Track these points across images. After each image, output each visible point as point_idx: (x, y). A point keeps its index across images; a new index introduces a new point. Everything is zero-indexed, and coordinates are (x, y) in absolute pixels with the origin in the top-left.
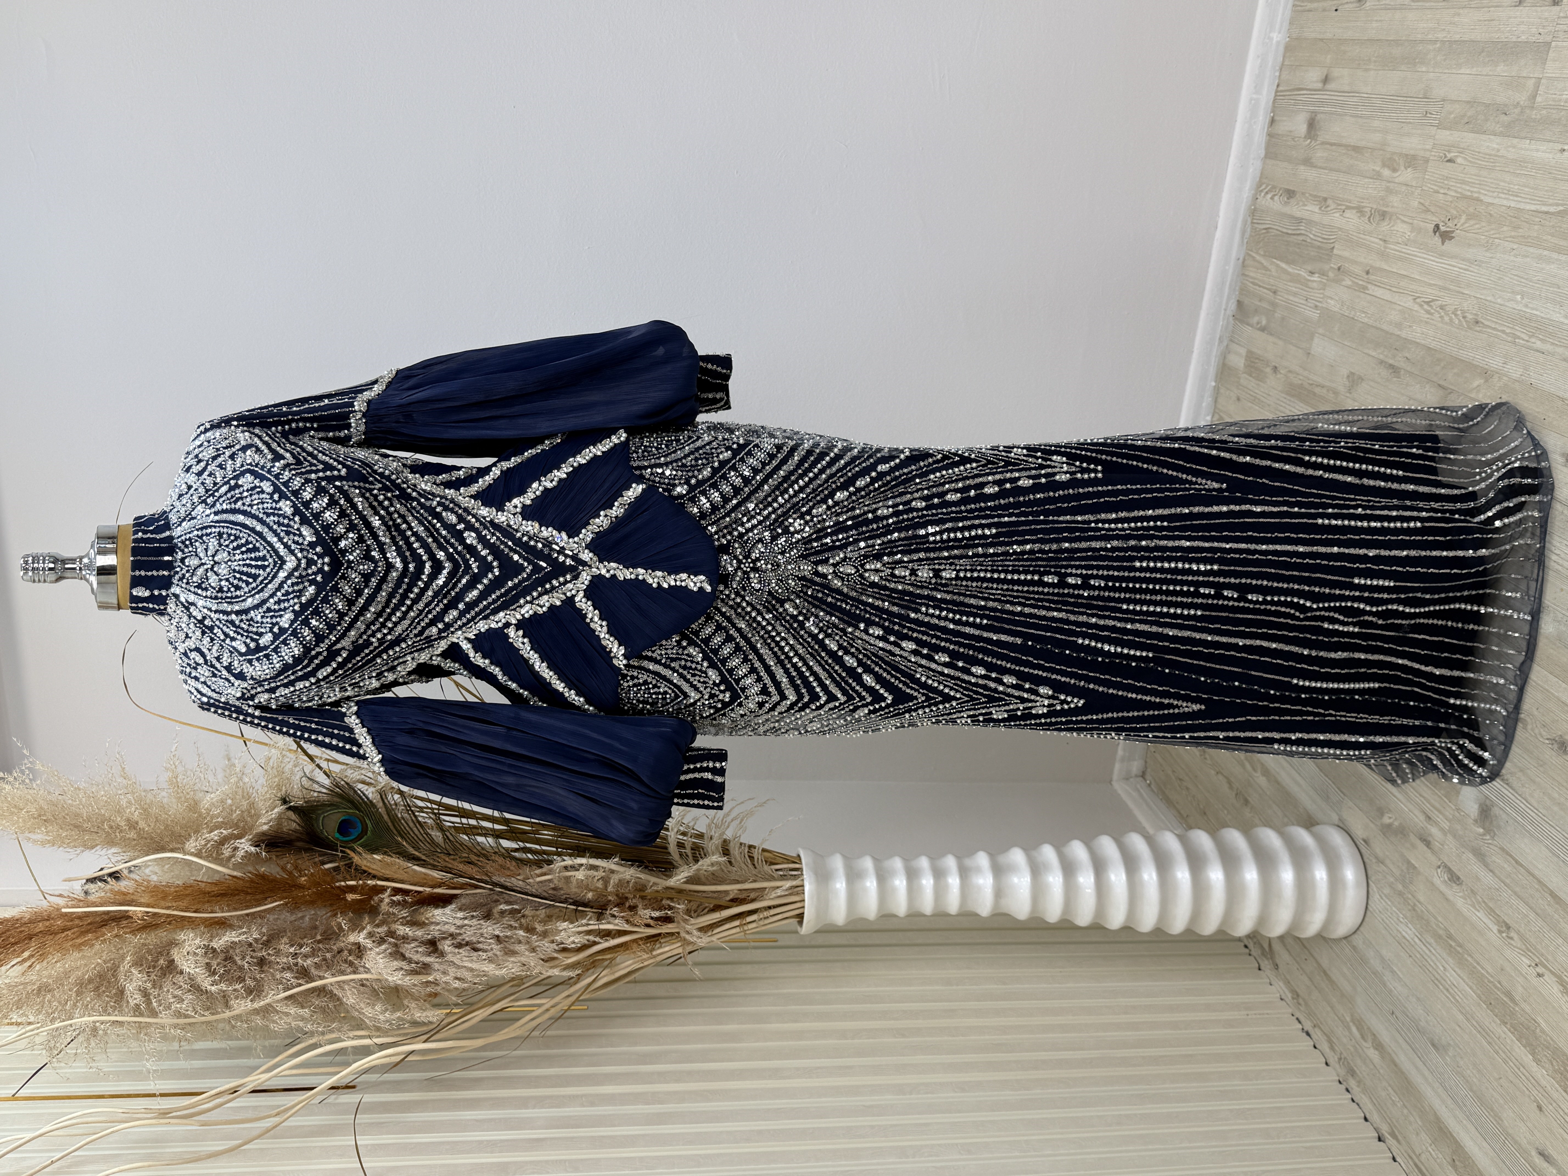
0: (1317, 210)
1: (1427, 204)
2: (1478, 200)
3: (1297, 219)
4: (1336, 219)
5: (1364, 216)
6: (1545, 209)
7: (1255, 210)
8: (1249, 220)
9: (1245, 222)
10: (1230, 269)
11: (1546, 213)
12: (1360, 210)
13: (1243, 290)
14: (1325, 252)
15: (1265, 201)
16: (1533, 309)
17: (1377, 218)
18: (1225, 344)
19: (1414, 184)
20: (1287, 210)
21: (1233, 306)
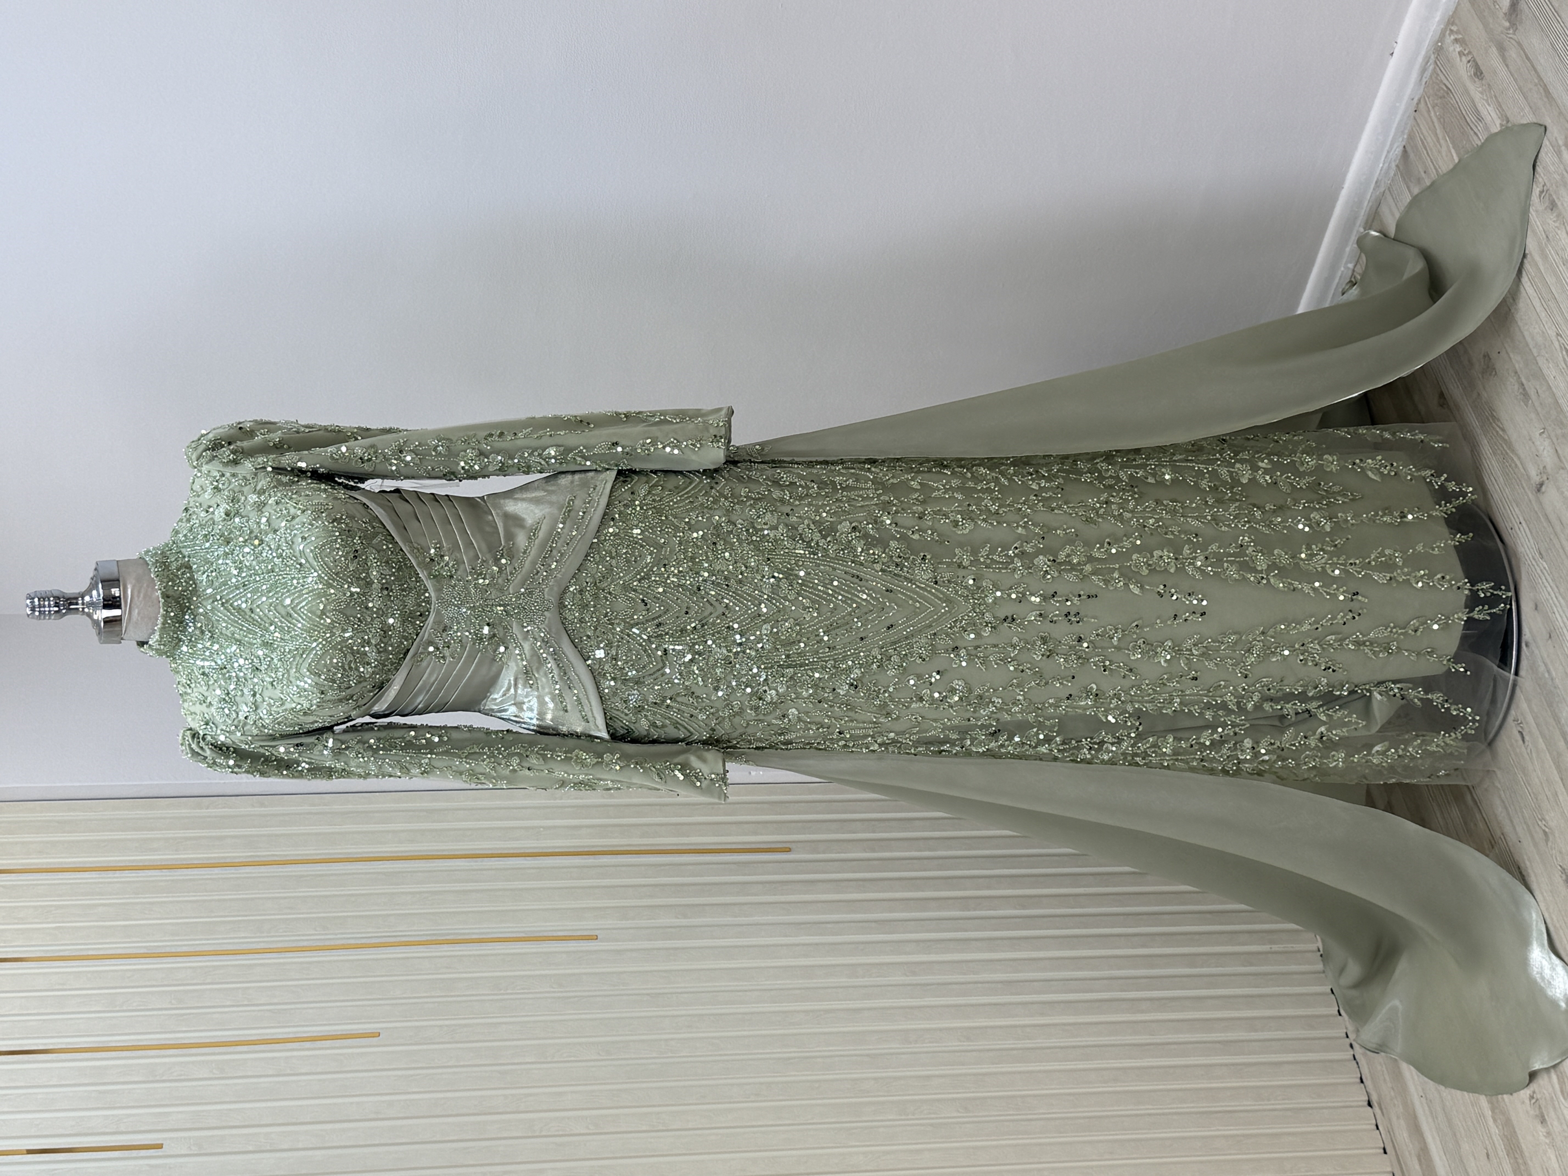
7: (1442, 48)
8: (1433, 59)
10: (1402, 107)
13: (1411, 139)
15: (1453, 50)
18: (1382, 189)
21: (1398, 150)
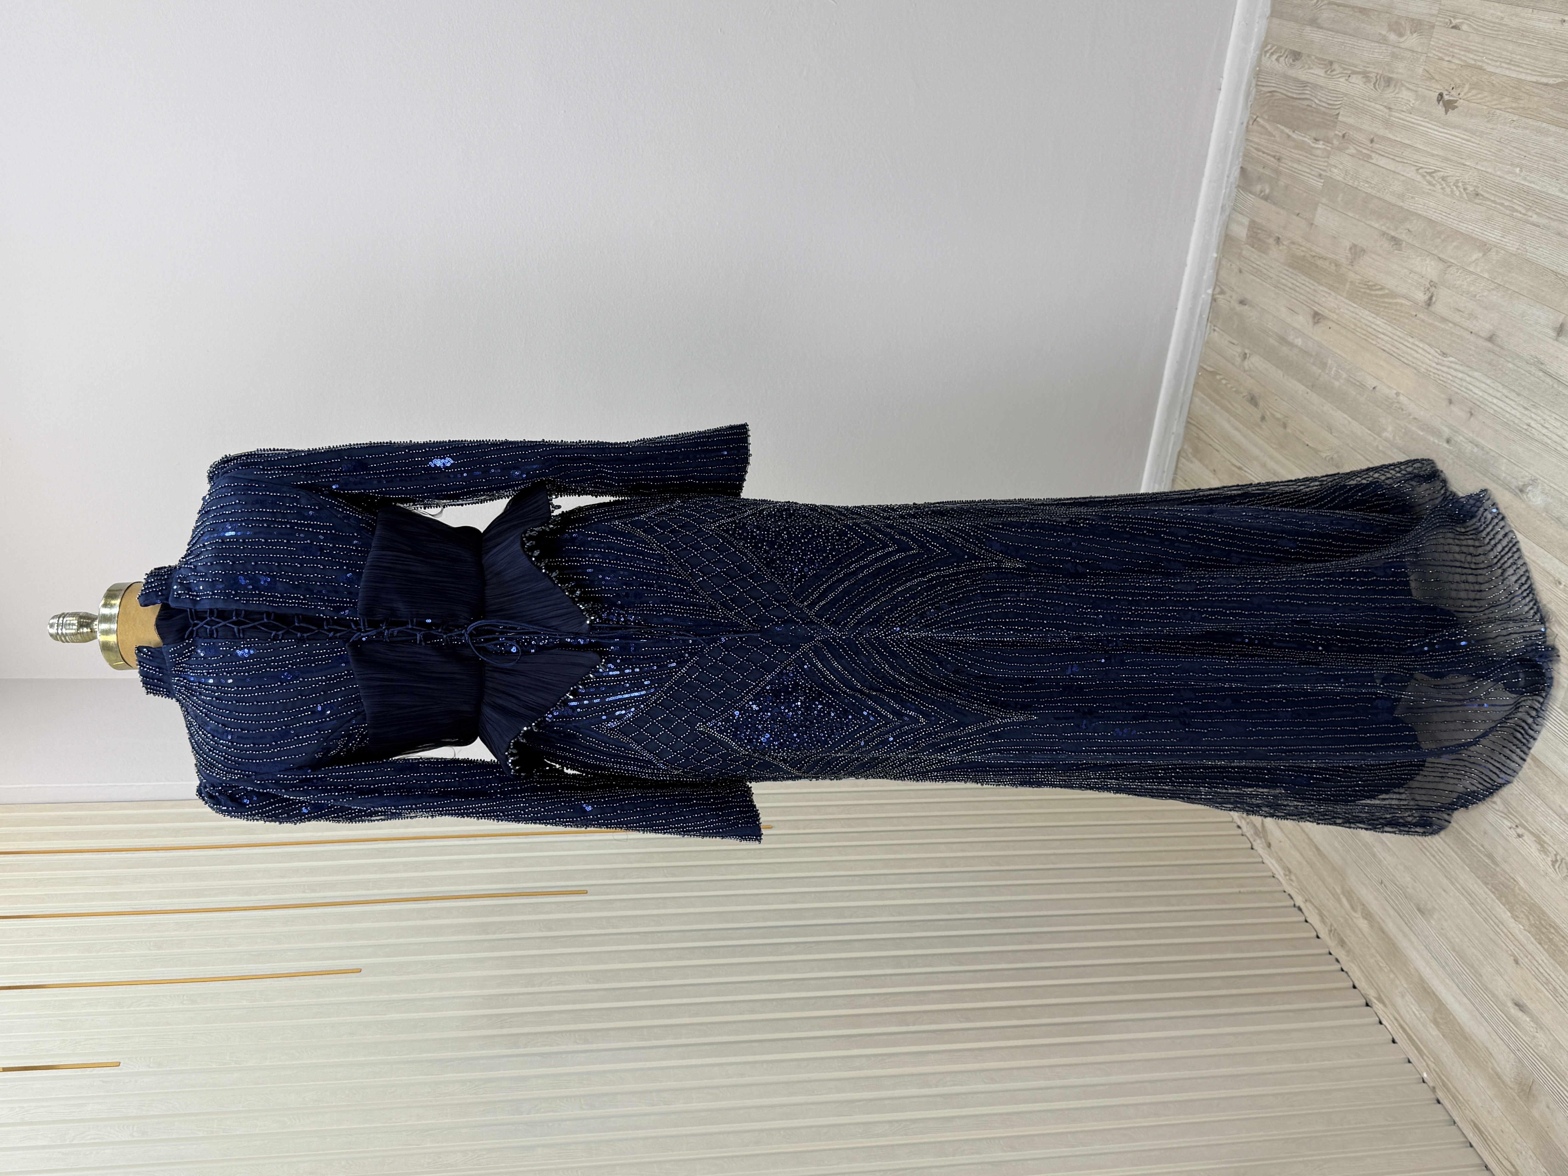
0: (1323, 75)
1: (1432, 71)
2: (1481, 68)
3: (1303, 82)
4: (1342, 84)
5: (1369, 81)
6: (1544, 80)
7: (1260, 71)
8: (1254, 82)
9: (1249, 85)
10: (1234, 134)
11: (1546, 84)
12: (1365, 75)
13: (1247, 156)
14: (1330, 119)
15: (1269, 62)
16: (1530, 182)
17: (1383, 84)
18: (1227, 213)
19: (1419, 50)
20: (1292, 72)
21: (1236, 173)
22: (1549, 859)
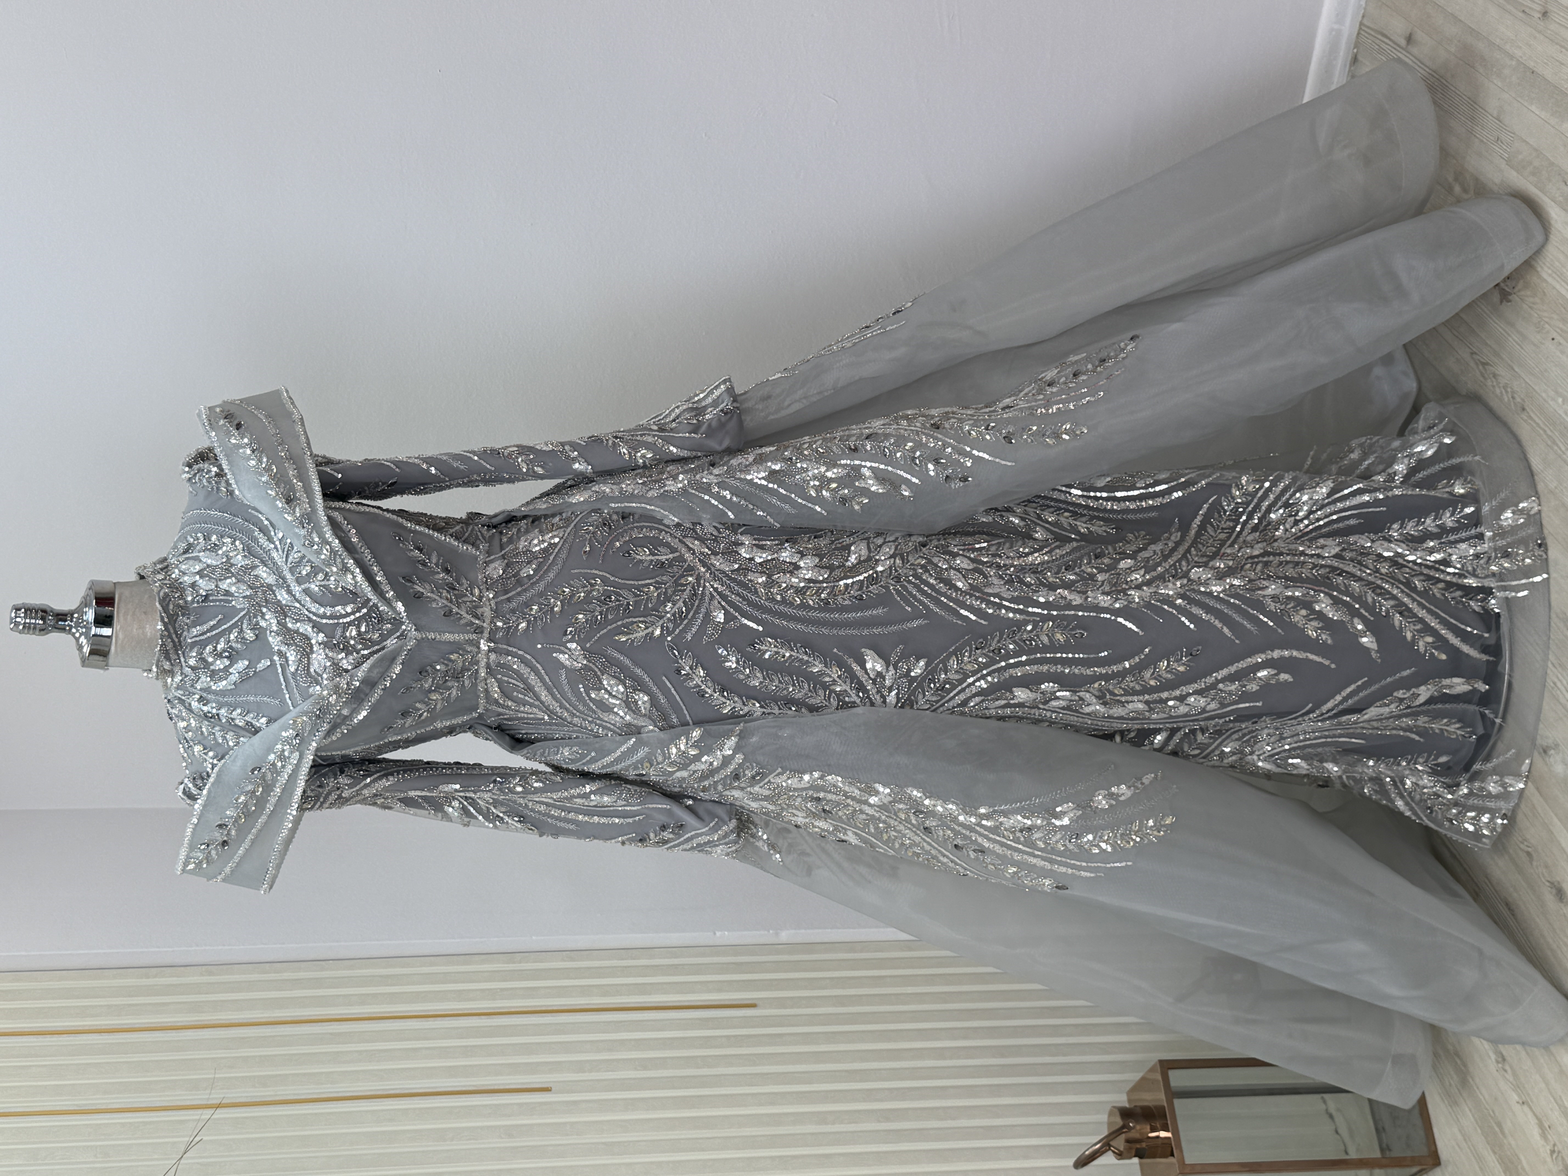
22: (1548, 1148)
